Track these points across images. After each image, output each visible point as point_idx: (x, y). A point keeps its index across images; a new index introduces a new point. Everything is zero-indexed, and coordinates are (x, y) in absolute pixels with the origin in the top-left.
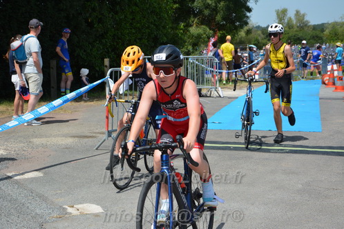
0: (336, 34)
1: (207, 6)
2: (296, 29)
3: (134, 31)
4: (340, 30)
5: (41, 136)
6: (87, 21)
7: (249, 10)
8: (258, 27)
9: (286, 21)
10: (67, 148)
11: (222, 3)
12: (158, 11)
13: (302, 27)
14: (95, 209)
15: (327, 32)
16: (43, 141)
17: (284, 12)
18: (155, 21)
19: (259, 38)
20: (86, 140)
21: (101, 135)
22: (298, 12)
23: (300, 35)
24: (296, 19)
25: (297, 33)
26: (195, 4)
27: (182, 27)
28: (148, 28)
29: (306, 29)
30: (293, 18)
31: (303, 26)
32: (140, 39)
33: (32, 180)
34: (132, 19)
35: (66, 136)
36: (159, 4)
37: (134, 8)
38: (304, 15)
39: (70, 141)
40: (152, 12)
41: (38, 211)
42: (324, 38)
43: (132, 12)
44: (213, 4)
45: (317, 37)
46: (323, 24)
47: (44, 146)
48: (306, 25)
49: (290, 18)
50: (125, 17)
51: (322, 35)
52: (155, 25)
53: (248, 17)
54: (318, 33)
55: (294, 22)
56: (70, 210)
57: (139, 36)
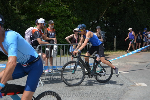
5: (129, 61)
6: (147, 26)
10: (137, 65)
14: (144, 85)
16: (130, 63)
20: (143, 64)
21: (148, 63)
33: (126, 74)
35: (137, 62)
39: (138, 63)
41: (127, 83)
47: (130, 64)
56: (136, 84)
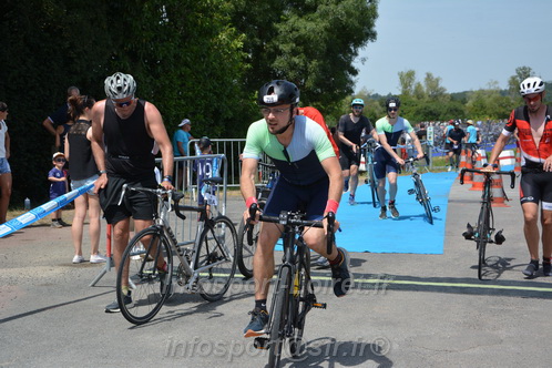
0: (482, 107)
1: (293, 67)
2: (427, 99)
3: (183, 102)
4: (488, 101)
7: (355, 72)
8: (376, 96)
9: (413, 87)
11: (314, 62)
12: (219, 73)
13: (436, 96)
15: (470, 104)
17: (411, 75)
18: (215, 88)
19: (376, 112)
22: (429, 76)
23: (433, 107)
24: (428, 84)
25: (429, 105)
26: (276, 63)
27: (256, 96)
28: (205, 97)
29: (441, 99)
30: (423, 84)
31: (438, 94)
32: (194, 114)
34: (181, 86)
35: (54, 264)
36: (221, 64)
37: (183, 69)
38: (437, 80)
40: (211, 75)
42: (466, 112)
43: (181, 75)
44: (302, 64)
45: (456, 110)
46: (465, 93)
48: (441, 94)
49: (419, 85)
50: (171, 82)
51: (463, 108)
52: (215, 93)
53: (352, 83)
54: (458, 105)
55: (425, 89)
57: (192, 109)
